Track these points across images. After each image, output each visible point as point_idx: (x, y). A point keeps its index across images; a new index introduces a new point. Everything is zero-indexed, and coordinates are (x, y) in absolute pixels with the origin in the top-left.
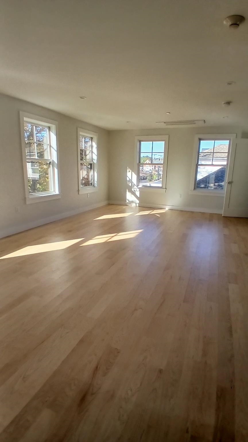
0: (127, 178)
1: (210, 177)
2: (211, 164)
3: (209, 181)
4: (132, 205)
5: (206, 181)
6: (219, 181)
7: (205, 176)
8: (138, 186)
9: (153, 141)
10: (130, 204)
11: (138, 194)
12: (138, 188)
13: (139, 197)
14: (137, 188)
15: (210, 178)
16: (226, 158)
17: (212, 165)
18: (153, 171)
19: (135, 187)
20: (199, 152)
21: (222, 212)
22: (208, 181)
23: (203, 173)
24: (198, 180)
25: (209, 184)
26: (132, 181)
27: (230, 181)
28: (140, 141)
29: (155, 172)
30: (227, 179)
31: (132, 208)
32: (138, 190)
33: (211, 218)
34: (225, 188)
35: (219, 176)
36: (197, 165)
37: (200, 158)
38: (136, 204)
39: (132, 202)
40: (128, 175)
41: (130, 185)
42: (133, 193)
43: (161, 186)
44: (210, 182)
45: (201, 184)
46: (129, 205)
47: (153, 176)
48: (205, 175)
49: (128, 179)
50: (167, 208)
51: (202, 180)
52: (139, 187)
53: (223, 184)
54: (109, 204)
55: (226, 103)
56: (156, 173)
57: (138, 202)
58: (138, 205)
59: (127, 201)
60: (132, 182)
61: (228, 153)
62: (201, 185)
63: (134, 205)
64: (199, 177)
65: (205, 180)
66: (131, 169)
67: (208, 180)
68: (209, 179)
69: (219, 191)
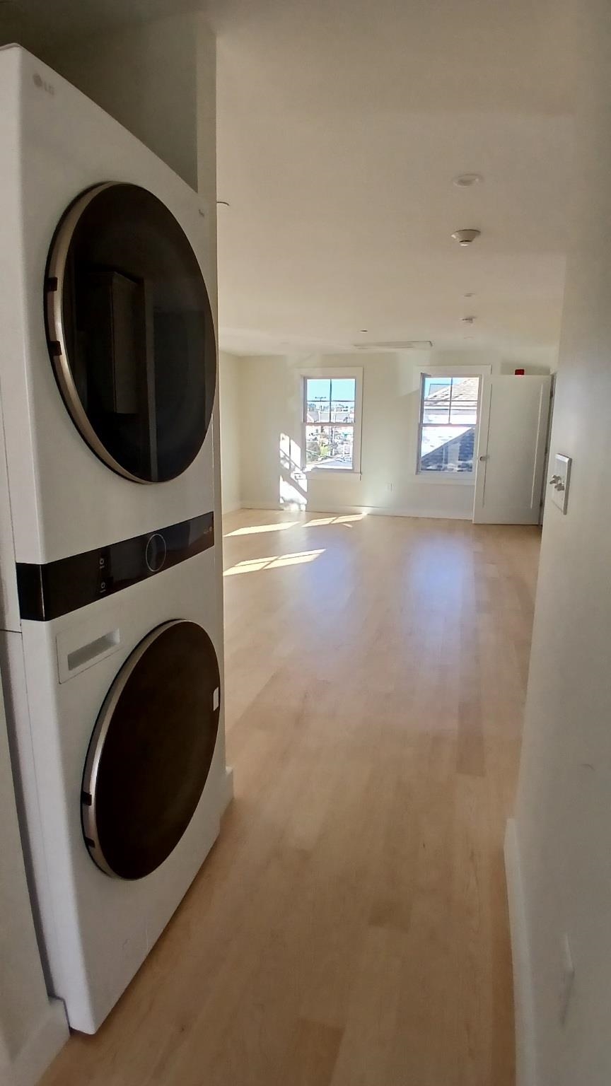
0: (281, 452)
1: (449, 448)
2: (448, 423)
3: (447, 456)
4: (292, 509)
5: (439, 457)
6: (467, 456)
7: (437, 446)
8: (302, 469)
9: (331, 378)
10: (286, 506)
11: (303, 484)
12: (304, 473)
13: (306, 490)
14: (300, 472)
15: (449, 451)
16: (476, 408)
17: (449, 425)
18: (318, 437)
19: (298, 470)
20: (423, 400)
21: (472, 517)
22: (444, 457)
23: (432, 440)
24: (422, 455)
25: (446, 463)
26: (292, 458)
27: (484, 454)
28: (305, 379)
29: (322, 439)
30: (477, 452)
31: (289, 514)
32: (304, 476)
33: (451, 527)
34: (475, 469)
35: (466, 445)
36: (421, 425)
37: (425, 408)
38: (299, 504)
39: (292, 501)
40: (281, 447)
41: (287, 465)
42: (294, 483)
43: (351, 468)
44: (449, 458)
45: (430, 463)
46: (285, 509)
47: (319, 449)
48: (438, 444)
49: (282, 455)
50: (365, 512)
51: (432, 456)
52: (306, 470)
53: (469, 462)
54: (243, 509)
55: (466, 319)
56: (326, 441)
57: (303, 500)
58: (303, 508)
59: (282, 501)
60: (290, 462)
61: (479, 401)
62: (429, 466)
63: (294, 508)
64: (426, 449)
65: (438, 454)
66: (286, 435)
67: (444, 454)
68: (447, 453)
69: (466, 474)
